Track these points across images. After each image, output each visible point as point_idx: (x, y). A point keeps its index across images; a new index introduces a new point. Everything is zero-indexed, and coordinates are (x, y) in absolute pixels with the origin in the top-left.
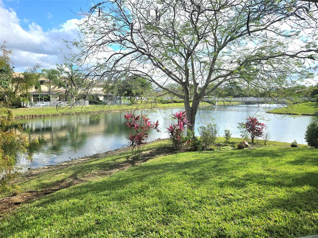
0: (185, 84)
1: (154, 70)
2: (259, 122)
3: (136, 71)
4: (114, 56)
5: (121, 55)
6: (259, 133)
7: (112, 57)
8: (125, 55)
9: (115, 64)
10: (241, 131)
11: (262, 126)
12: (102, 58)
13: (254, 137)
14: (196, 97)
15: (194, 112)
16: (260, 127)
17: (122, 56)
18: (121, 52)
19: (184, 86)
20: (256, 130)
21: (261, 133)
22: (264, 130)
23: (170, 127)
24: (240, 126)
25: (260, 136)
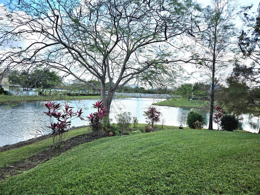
0: (102, 78)
1: (71, 65)
2: (157, 111)
3: (55, 62)
4: (35, 44)
5: (43, 45)
6: (157, 119)
7: (33, 45)
8: (47, 45)
9: (35, 53)
10: (146, 118)
11: (159, 114)
12: (17, 47)
14: (111, 90)
15: (109, 102)
16: (157, 114)
18: (43, 42)
19: (102, 80)
20: (155, 117)
22: (160, 116)
24: (145, 114)
25: (157, 121)
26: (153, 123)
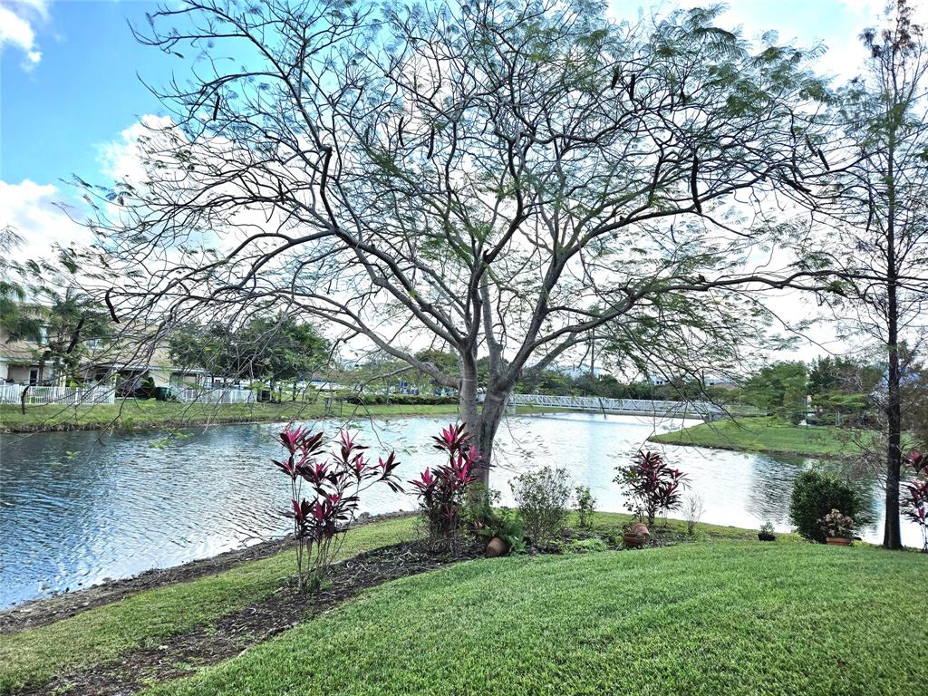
0: (465, 345)
1: (364, 301)
2: (666, 467)
3: (313, 295)
4: (255, 240)
5: (281, 242)
6: (669, 498)
7: (250, 243)
8: (292, 243)
9: (255, 267)
10: (624, 491)
11: (677, 476)
12: (200, 250)
13: (655, 510)
14: (495, 386)
15: (488, 429)
16: (667, 478)
17: (283, 245)
18: (280, 232)
19: (464, 352)
20: (661, 489)
21: (674, 497)
22: (680, 487)
23: (423, 477)
24: (621, 477)
25: (670, 506)
26: (652, 511)
